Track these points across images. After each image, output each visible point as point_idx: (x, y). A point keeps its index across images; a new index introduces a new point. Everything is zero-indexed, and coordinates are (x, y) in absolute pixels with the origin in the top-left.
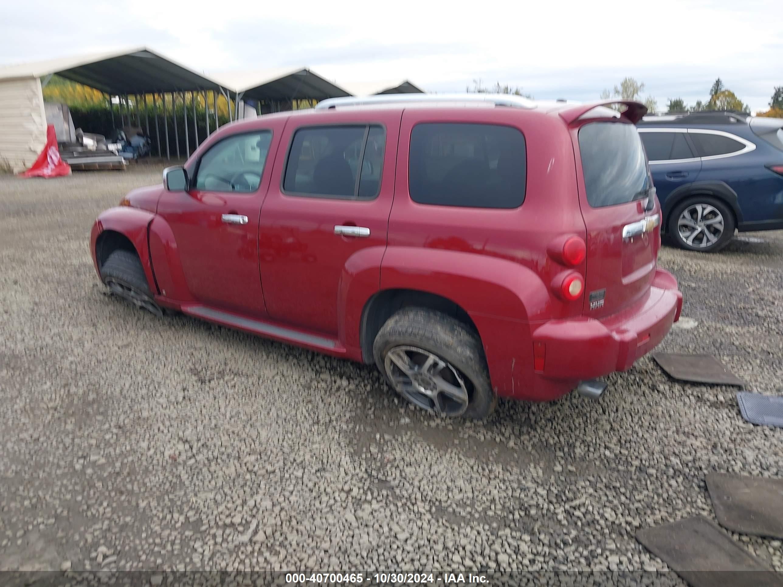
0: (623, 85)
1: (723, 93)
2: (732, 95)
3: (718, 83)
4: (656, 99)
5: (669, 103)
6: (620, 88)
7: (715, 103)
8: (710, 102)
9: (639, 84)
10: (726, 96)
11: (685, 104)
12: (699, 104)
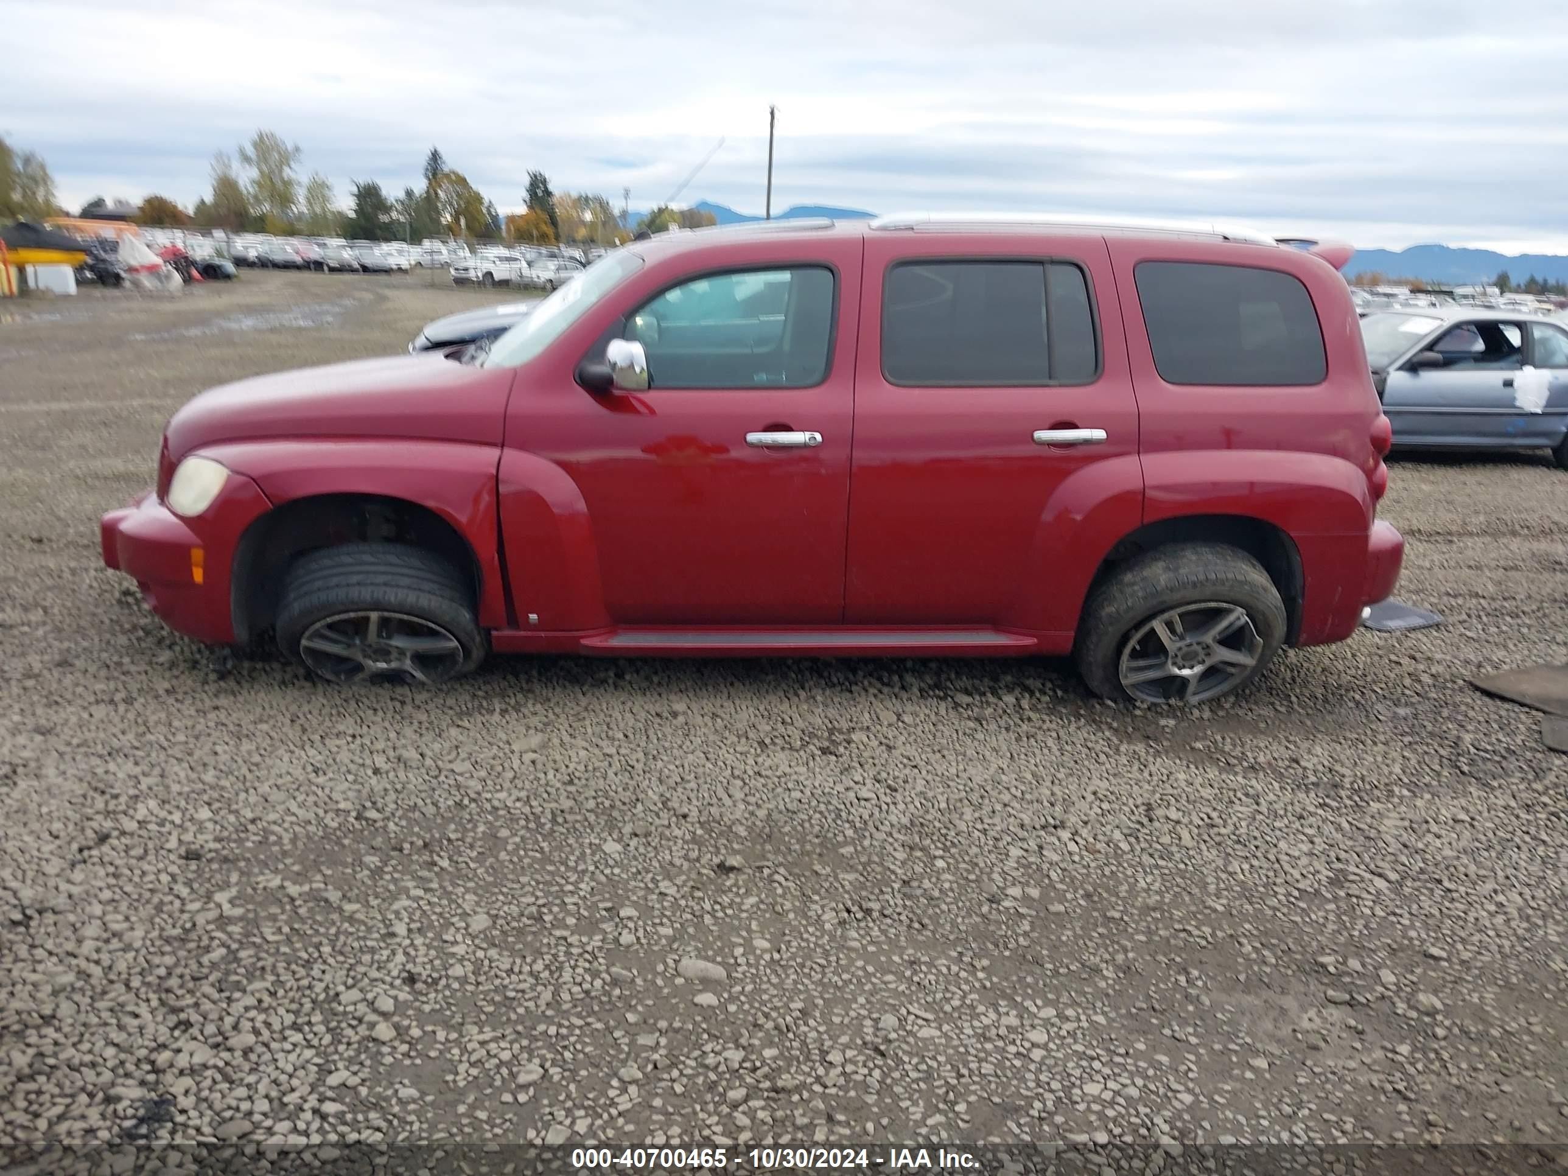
0: (256, 145)
1: (447, 176)
2: (462, 181)
3: (435, 156)
4: (330, 181)
5: (355, 190)
6: (250, 151)
7: (436, 194)
8: (428, 192)
9: (290, 146)
10: (451, 182)
11: (384, 192)
12: (409, 193)
